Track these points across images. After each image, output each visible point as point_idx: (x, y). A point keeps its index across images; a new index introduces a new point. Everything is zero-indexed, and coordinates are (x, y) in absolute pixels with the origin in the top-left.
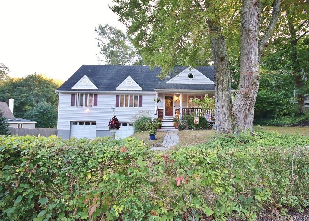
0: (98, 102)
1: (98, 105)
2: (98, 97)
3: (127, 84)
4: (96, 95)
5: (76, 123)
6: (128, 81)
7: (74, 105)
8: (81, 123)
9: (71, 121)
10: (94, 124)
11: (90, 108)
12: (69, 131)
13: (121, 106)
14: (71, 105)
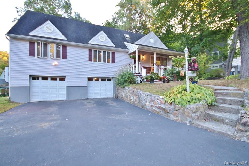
0: (67, 55)
1: (67, 58)
2: (67, 49)
3: (100, 39)
4: (65, 46)
6: (101, 36)
7: (34, 56)
8: (45, 78)
9: (30, 76)
10: (62, 79)
11: (58, 60)
12: (29, 88)
13: (94, 61)
14: (30, 56)
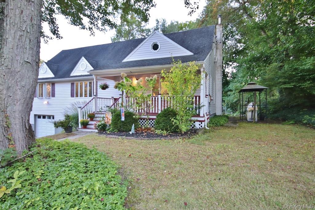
0: (55, 92)
1: (55, 96)
2: (55, 86)
3: (80, 68)
4: (53, 84)
5: (39, 117)
6: (81, 63)
8: (44, 117)
11: (49, 99)
13: (76, 97)
